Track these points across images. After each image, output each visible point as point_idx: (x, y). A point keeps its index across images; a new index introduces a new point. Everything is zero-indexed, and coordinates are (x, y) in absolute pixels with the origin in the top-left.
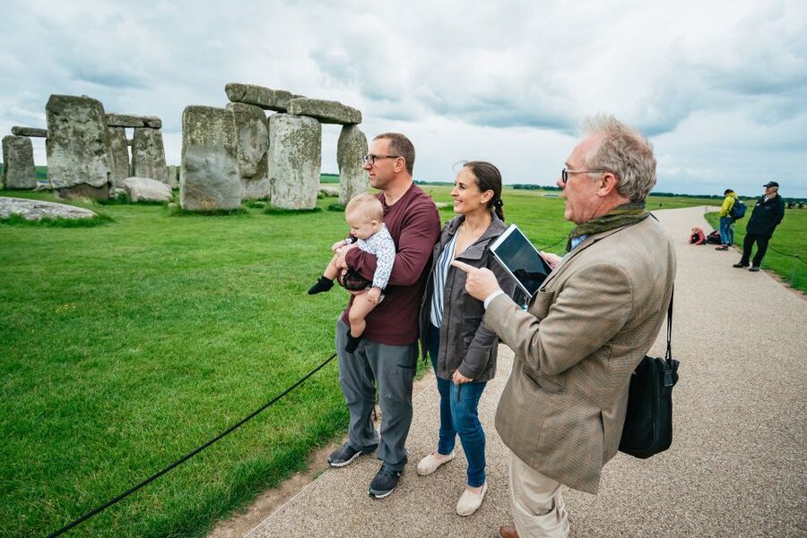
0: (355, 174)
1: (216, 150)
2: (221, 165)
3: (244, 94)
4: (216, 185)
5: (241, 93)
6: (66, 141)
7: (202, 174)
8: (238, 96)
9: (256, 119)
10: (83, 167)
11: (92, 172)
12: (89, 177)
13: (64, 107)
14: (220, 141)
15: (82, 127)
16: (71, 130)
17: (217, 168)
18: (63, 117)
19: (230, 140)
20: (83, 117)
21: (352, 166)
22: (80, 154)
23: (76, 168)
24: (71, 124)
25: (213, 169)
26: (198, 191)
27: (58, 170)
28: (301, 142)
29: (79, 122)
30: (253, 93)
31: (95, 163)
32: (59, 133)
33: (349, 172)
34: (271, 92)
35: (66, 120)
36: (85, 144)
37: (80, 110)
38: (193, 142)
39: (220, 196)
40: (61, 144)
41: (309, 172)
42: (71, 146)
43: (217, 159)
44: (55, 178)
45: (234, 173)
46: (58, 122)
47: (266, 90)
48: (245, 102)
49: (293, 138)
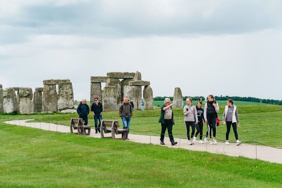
0: (148, 100)
1: (111, 96)
2: (113, 100)
3: (113, 76)
4: (111, 105)
5: (113, 75)
6: (63, 95)
7: (108, 103)
8: (111, 76)
9: (117, 83)
10: (67, 102)
11: (70, 104)
12: (69, 106)
13: (63, 85)
14: (113, 94)
15: (67, 91)
16: (65, 92)
17: (112, 101)
18: (63, 88)
19: (115, 94)
20: (68, 88)
21: (147, 98)
22: (67, 99)
23: (65, 103)
24: (64, 90)
25: (111, 101)
26: (107, 107)
27: (60, 104)
28: (132, 93)
29: (67, 89)
30: (116, 75)
31: (71, 101)
32: (61, 93)
33: (147, 100)
34: (122, 74)
35: (63, 89)
36: (68, 96)
37: (67, 86)
38: (106, 95)
39: (112, 108)
40: (62, 96)
41: (135, 101)
42: (65, 97)
43: (112, 99)
44: (59, 106)
45: (115, 102)
46: (61, 90)
47: (120, 73)
48: (114, 78)
49: (130, 92)
